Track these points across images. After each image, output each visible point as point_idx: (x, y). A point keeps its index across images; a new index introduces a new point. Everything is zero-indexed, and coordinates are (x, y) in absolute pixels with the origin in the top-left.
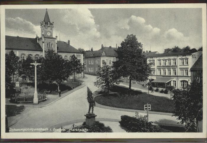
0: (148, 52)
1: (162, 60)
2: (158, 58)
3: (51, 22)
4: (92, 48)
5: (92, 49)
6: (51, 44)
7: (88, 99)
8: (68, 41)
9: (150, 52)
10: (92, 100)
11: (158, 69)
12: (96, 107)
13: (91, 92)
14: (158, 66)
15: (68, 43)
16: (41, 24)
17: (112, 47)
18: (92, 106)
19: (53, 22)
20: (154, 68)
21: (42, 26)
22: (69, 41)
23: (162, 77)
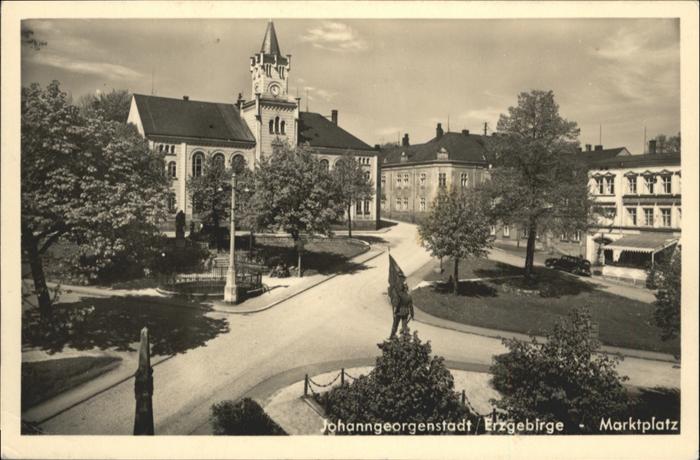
0: (593, 149)
1: (642, 175)
2: (626, 171)
3: (283, 55)
4: (407, 135)
5: (406, 139)
6: (280, 122)
7: (390, 296)
8: (330, 114)
9: (599, 148)
10: (401, 300)
11: (625, 204)
12: (415, 322)
13: (401, 272)
14: (625, 197)
15: (330, 119)
16: (254, 61)
17: (470, 133)
18: (404, 318)
19: (289, 56)
20: (614, 204)
21: (257, 65)
22: (335, 114)
23: (638, 232)
